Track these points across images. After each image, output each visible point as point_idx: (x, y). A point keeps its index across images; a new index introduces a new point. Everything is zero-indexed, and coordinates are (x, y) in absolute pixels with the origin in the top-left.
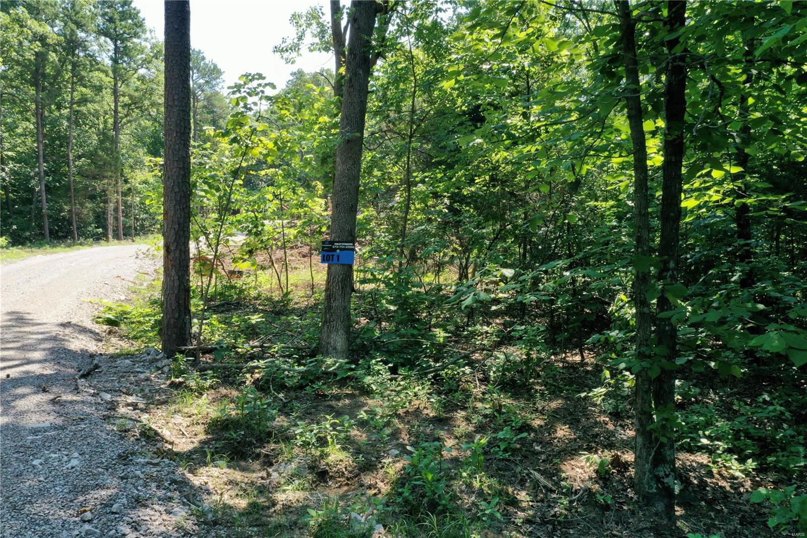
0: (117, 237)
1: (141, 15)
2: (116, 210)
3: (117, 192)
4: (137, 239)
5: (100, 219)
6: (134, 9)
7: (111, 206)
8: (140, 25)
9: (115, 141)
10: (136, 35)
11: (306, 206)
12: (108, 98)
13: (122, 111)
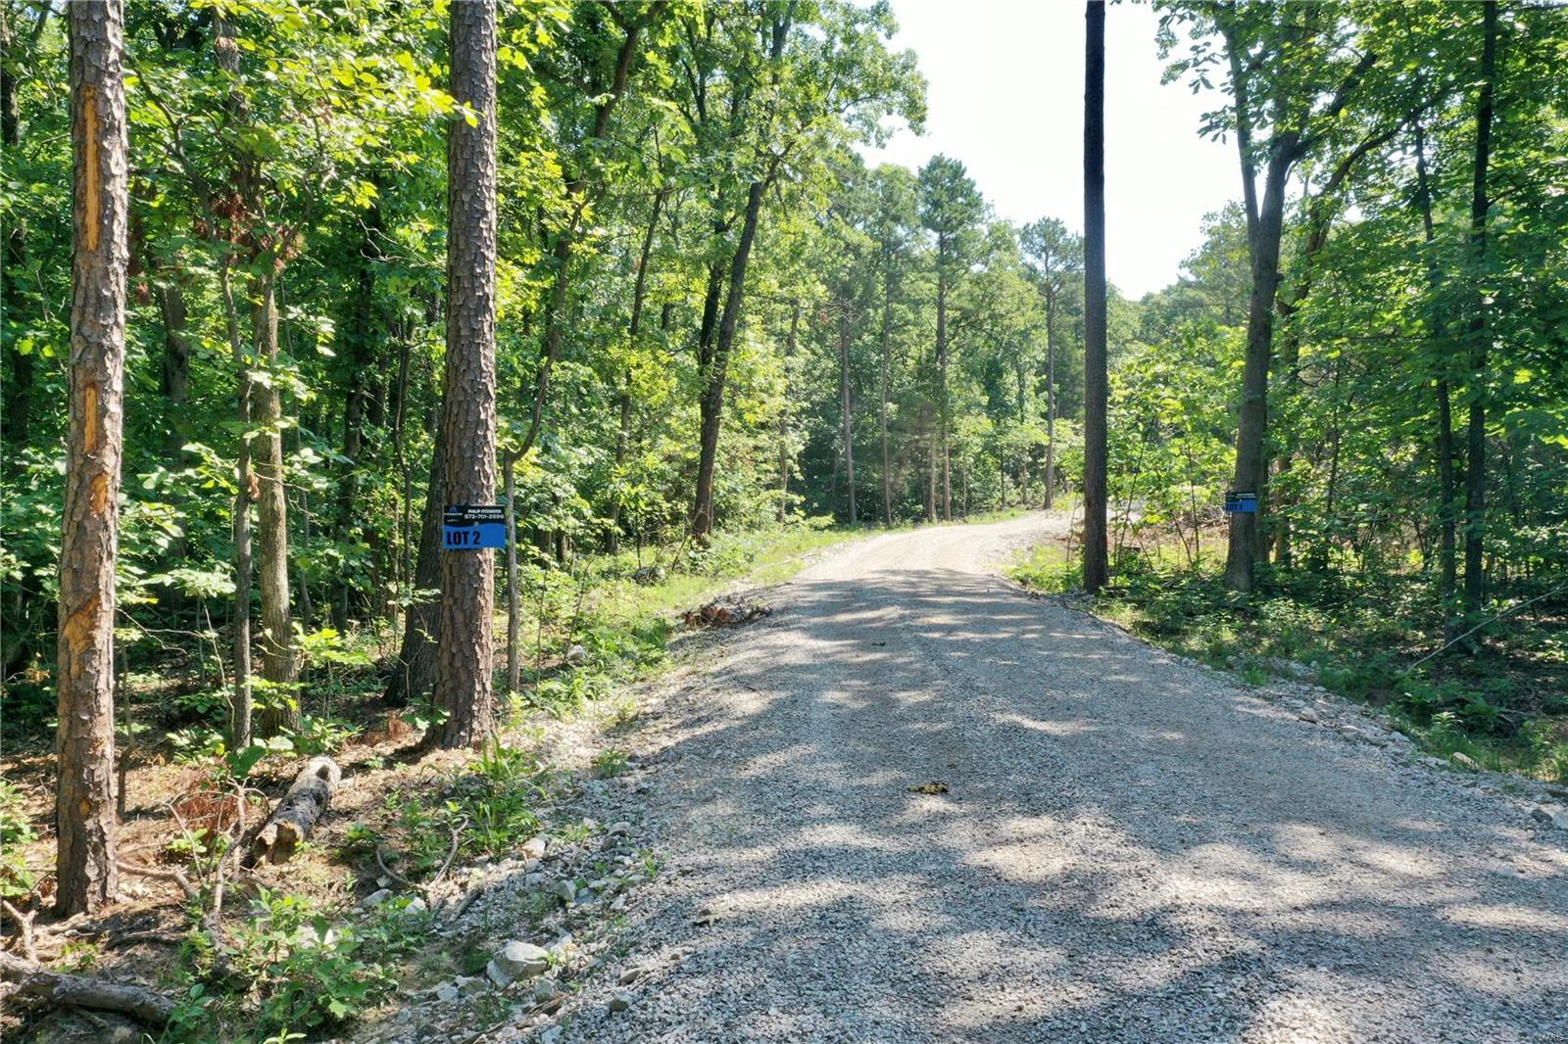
0: (942, 516)
1: (977, 189)
2: (942, 477)
3: (944, 451)
4: (972, 518)
5: (920, 491)
6: (968, 181)
7: (935, 471)
8: (975, 203)
9: (939, 376)
10: (971, 218)
11: (1221, 461)
12: (929, 315)
13: (948, 330)
